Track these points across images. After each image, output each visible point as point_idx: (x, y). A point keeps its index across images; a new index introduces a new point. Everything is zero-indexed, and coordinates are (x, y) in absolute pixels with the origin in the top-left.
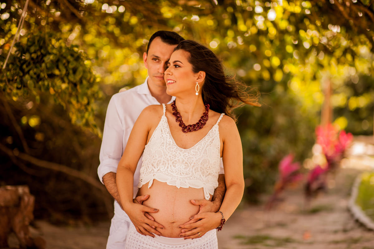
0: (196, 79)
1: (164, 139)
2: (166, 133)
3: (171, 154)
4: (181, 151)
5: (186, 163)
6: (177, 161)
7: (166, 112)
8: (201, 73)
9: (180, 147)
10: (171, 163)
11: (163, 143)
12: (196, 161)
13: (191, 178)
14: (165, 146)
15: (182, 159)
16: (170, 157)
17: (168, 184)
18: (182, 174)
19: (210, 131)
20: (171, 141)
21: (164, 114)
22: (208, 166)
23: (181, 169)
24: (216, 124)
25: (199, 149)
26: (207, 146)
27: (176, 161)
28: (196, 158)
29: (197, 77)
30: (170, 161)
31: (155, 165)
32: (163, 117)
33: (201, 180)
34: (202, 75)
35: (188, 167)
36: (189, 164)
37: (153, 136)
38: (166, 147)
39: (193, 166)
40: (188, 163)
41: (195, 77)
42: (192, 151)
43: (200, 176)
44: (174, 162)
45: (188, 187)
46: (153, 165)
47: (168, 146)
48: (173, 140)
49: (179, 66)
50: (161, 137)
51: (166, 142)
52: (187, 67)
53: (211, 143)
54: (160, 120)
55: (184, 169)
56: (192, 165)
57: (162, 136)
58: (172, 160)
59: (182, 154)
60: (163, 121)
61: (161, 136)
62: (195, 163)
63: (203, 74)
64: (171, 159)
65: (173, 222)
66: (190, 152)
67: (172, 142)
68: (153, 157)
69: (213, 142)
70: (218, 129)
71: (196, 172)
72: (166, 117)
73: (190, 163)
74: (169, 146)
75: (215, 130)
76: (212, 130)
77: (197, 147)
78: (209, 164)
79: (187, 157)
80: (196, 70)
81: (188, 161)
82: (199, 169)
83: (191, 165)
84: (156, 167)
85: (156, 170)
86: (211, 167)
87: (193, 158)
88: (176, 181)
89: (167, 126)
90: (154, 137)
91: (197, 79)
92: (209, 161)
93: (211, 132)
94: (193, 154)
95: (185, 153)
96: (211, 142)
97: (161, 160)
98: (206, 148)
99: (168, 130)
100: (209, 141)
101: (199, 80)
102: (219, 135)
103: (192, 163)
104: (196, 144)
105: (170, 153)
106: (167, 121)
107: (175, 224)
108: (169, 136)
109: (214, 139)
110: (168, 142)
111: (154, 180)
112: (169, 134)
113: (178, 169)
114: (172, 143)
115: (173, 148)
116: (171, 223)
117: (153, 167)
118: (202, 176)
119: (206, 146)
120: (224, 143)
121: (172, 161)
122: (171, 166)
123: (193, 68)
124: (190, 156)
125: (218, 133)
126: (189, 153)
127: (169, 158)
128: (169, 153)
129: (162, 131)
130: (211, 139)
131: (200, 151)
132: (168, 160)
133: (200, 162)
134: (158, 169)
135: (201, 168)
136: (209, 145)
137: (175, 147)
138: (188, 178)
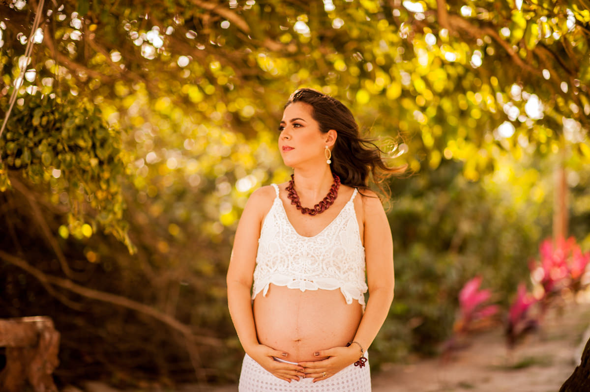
0: (325, 142)
1: (279, 227)
2: (281, 219)
3: (291, 246)
4: (304, 240)
5: (312, 256)
6: (300, 254)
7: (280, 194)
8: (330, 134)
9: (302, 235)
10: (291, 258)
11: (279, 232)
12: (326, 252)
13: (321, 276)
14: (281, 236)
15: (306, 251)
16: (289, 250)
17: (289, 287)
18: (308, 272)
19: (343, 210)
20: (289, 228)
21: (278, 196)
22: (344, 258)
23: (306, 265)
24: (349, 200)
25: (329, 235)
26: (340, 230)
27: (298, 255)
28: (325, 248)
29: (326, 139)
30: (289, 256)
31: (270, 264)
32: (276, 200)
33: (336, 278)
34: (332, 136)
35: (317, 262)
36: (317, 258)
37: (265, 225)
38: (283, 237)
39: (323, 260)
40: (314, 255)
41: (323, 138)
42: (319, 238)
43: (335, 272)
44: (296, 257)
45: (317, 289)
46: (267, 265)
47: (285, 235)
48: (292, 226)
49: (301, 126)
50: (275, 226)
51: (283, 231)
52: (312, 125)
53: (345, 226)
54: (273, 204)
55: (311, 264)
56: (321, 258)
57: (277, 223)
58: (293, 254)
59: (306, 244)
60: (277, 204)
61: (275, 224)
62: (324, 256)
63: (333, 134)
64: (291, 253)
65: (298, 339)
66: (316, 240)
67: (290, 230)
68: (267, 254)
69: (348, 224)
70: (353, 207)
71: (327, 269)
72: (280, 200)
73: (317, 256)
74: (287, 236)
75: (349, 209)
76: (345, 210)
77: (326, 232)
78: (344, 255)
79: (312, 247)
80: (324, 129)
81: (315, 254)
82: (332, 263)
83: (319, 258)
84: (272, 268)
85: (272, 271)
86: (348, 259)
87: (321, 248)
88: (300, 282)
89: (283, 210)
90: (266, 227)
91: (327, 142)
92: (344, 251)
93: (344, 212)
94: (321, 244)
95: (309, 243)
96: (344, 224)
97: (277, 257)
98: (339, 233)
99: (284, 214)
100: (342, 223)
101: (329, 142)
102: (355, 214)
103: (320, 256)
104: (325, 229)
105: (289, 244)
106: (282, 205)
107: (300, 342)
108: (285, 222)
109: (348, 220)
110: (285, 231)
111: (270, 285)
112: (286, 219)
113: (302, 266)
114: (290, 232)
115: (292, 238)
116: (296, 341)
117: (268, 268)
118: (337, 272)
119: (338, 230)
120: (364, 225)
121: (293, 256)
122: (292, 263)
123: (320, 126)
124: (316, 247)
125: (354, 211)
126: (315, 242)
127: (288, 253)
128: (287, 245)
129: (275, 216)
130: (344, 221)
131: (330, 238)
132: (287, 256)
133: (332, 254)
134: (275, 269)
135: (334, 261)
136: (342, 228)
137: (296, 236)
138: (317, 277)
